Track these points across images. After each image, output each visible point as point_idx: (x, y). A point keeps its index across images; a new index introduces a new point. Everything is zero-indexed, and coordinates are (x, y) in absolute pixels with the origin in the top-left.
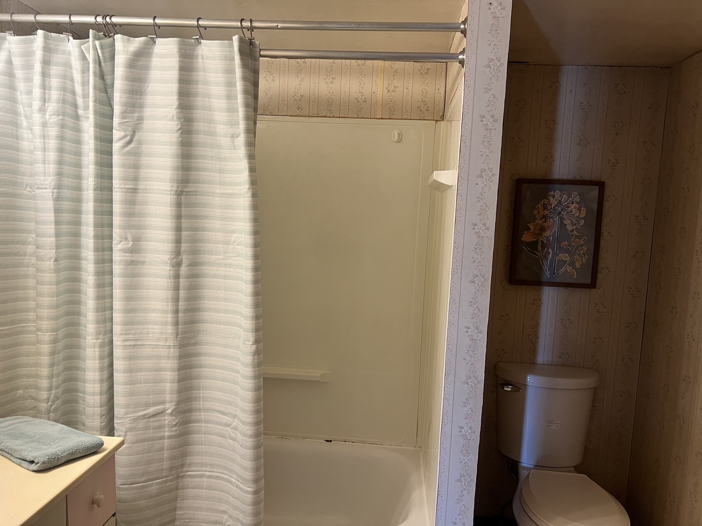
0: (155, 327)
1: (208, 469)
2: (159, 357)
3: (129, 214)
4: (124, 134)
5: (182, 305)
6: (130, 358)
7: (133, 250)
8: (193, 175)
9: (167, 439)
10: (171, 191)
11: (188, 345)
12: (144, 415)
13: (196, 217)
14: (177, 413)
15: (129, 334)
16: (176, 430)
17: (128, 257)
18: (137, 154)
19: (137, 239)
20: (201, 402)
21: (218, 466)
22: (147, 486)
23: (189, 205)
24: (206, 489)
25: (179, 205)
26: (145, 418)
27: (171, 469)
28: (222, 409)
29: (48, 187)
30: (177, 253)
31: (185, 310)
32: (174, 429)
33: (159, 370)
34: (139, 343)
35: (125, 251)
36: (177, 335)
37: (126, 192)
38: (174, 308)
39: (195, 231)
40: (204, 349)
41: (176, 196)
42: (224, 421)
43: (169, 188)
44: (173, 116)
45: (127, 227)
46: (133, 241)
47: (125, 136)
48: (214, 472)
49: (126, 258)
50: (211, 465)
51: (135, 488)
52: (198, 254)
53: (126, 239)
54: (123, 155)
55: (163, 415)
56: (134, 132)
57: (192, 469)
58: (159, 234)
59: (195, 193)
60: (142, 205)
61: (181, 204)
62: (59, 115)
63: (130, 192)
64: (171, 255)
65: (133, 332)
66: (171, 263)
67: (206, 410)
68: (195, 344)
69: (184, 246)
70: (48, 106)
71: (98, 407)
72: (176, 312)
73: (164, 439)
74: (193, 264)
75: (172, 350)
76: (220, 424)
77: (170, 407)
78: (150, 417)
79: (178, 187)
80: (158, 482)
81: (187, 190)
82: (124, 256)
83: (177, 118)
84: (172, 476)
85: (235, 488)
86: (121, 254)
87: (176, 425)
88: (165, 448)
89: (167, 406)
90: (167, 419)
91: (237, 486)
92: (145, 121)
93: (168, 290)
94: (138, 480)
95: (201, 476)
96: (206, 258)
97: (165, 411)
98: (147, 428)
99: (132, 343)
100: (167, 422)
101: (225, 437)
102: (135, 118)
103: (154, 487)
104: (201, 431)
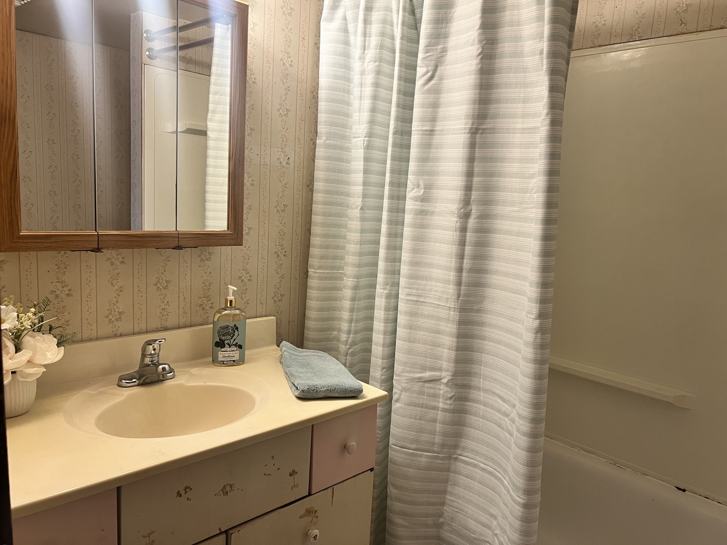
0: (438, 284)
1: (483, 460)
2: (439, 319)
3: (424, 159)
4: (425, 70)
5: (467, 263)
6: (412, 314)
7: (424, 199)
8: (493, 108)
9: (441, 411)
10: (465, 128)
11: (471, 310)
12: (420, 378)
13: (492, 160)
14: (453, 385)
15: (413, 289)
16: (451, 405)
17: (418, 205)
18: (437, 91)
19: (428, 187)
20: (481, 380)
21: (492, 460)
22: (416, 455)
23: (484, 145)
24: (478, 482)
25: (472, 145)
26: (420, 382)
27: (443, 446)
28: (502, 394)
29: (361, 135)
30: (466, 202)
31: (470, 269)
32: (449, 402)
33: (438, 332)
34: (422, 299)
35: (416, 199)
36: (459, 296)
37: (423, 134)
38: (458, 265)
39: (489, 176)
40: (489, 318)
41: (469, 135)
42: (503, 409)
43: (463, 126)
44: (474, 40)
45: (421, 173)
46: (425, 189)
47: (427, 72)
48: (488, 466)
49: (416, 207)
50: (486, 456)
51: (405, 453)
52: (490, 205)
53: (418, 186)
54: (423, 93)
55: (439, 383)
56: (436, 66)
57: (466, 454)
58: (451, 180)
59: (493, 130)
60: (437, 148)
61: (475, 144)
62: (376, 62)
63: (426, 134)
64: (459, 204)
65: (416, 286)
66: (458, 214)
67: (486, 391)
68: (478, 311)
69: (475, 195)
70: (367, 54)
71: (380, 359)
72: (460, 270)
73: (438, 410)
74: (484, 216)
75: (452, 313)
76: (499, 411)
77: (446, 377)
78: (425, 382)
79: (473, 124)
80: (429, 455)
81: (484, 127)
82: (415, 205)
83: (478, 40)
84: (443, 454)
85: (506, 492)
86: (413, 203)
87: (451, 398)
88: (438, 421)
89: (444, 374)
90: (443, 389)
91: (508, 492)
92: (448, 53)
93: (452, 245)
94: (408, 445)
95: (475, 466)
96: (500, 209)
97: (441, 379)
98: (421, 393)
99: (415, 299)
100: (442, 392)
101: (502, 429)
102: (439, 51)
103: (424, 459)
104: (479, 414)
